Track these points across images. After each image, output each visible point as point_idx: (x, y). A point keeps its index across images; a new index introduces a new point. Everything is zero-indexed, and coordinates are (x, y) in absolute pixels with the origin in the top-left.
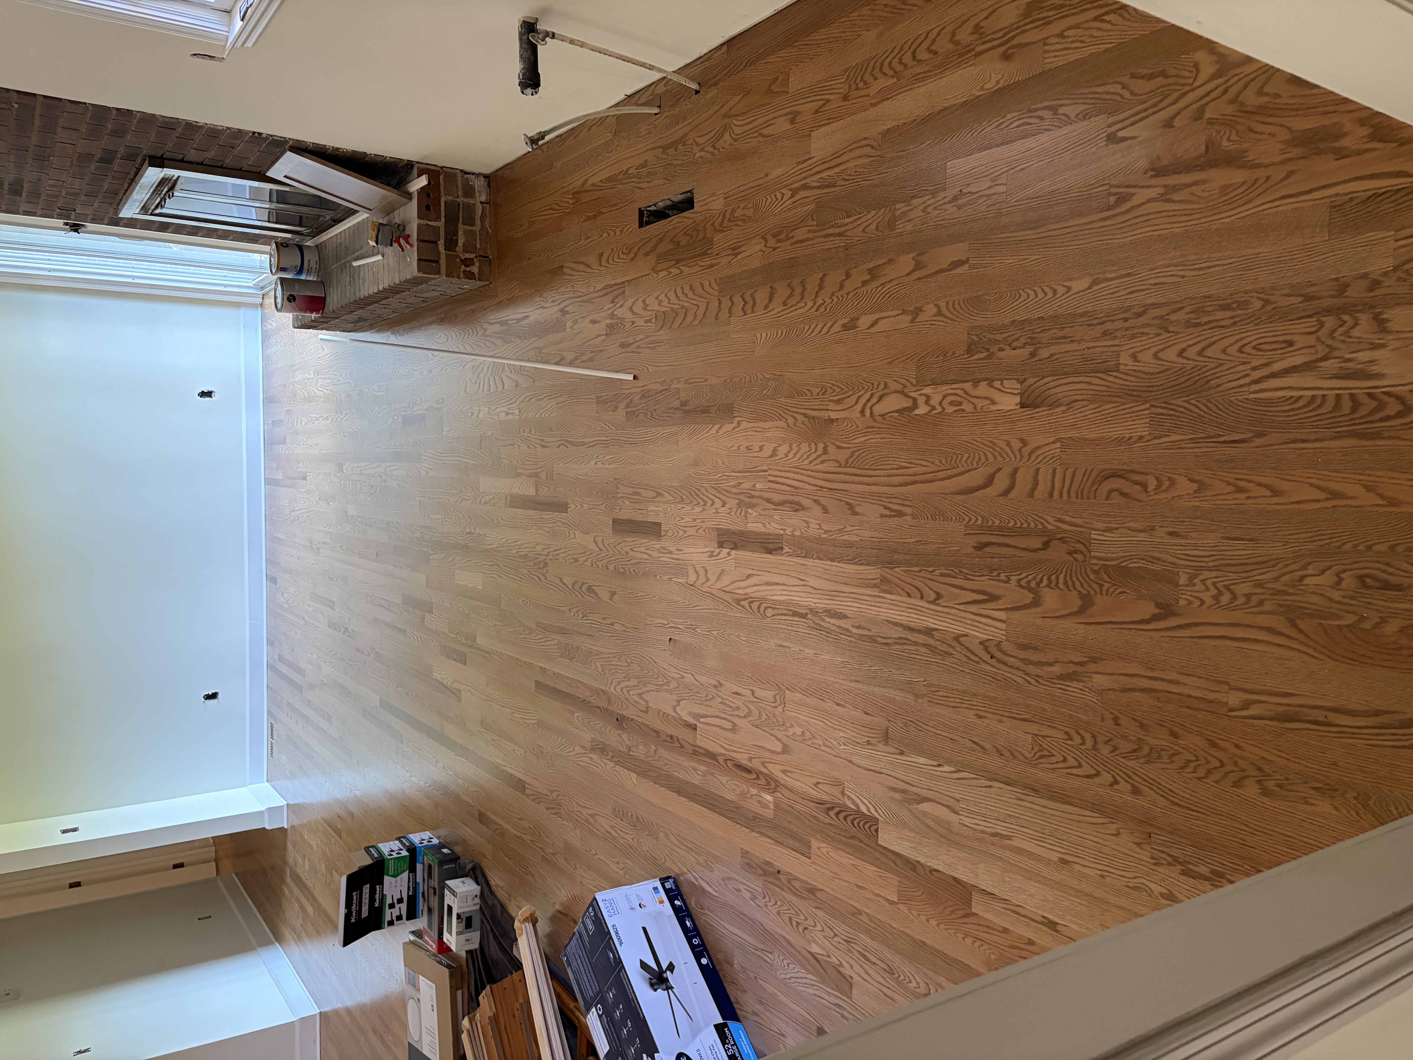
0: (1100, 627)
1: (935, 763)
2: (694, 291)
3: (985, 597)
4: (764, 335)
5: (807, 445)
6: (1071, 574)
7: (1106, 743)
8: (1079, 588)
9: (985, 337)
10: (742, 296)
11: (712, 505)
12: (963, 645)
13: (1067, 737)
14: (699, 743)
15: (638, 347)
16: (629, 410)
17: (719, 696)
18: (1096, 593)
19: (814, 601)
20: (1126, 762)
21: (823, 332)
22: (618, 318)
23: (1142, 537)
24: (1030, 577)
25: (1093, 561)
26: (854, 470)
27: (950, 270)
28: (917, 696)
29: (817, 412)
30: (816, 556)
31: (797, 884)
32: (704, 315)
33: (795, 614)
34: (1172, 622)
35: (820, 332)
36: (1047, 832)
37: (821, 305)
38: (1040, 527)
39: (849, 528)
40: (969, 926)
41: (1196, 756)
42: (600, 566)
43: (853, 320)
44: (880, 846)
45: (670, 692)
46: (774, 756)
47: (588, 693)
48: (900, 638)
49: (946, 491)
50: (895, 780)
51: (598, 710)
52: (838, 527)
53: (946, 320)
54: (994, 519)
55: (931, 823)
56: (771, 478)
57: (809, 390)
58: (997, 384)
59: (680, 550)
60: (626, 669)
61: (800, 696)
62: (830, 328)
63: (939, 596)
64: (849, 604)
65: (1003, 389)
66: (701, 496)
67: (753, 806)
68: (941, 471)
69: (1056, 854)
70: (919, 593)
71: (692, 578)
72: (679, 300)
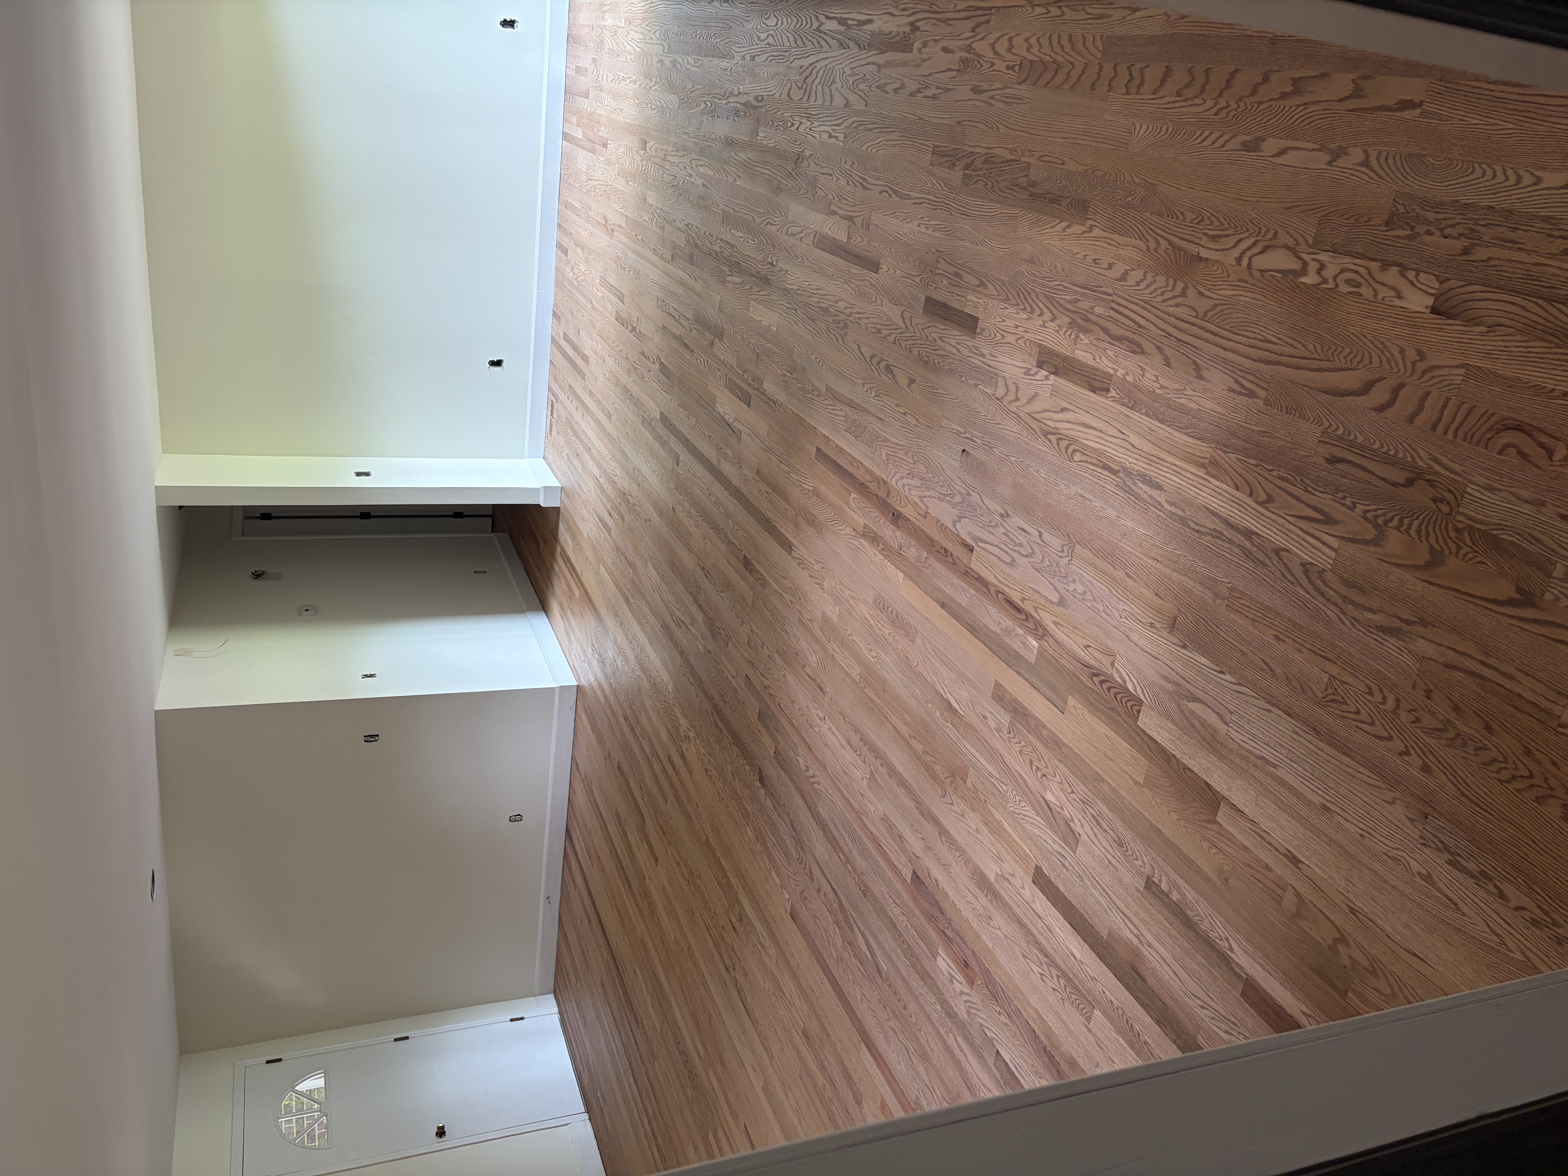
0: (1442, 591)
1: (1217, 669)
2: (1073, 45)
3: (1321, 517)
4: (1145, 127)
5: (1164, 279)
6: (1428, 524)
7: (1409, 711)
8: (1433, 542)
9: (1413, 210)
10: (1129, 68)
11: (1040, 315)
12: (1281, 560)
13: (1367, 691)
14: (972, 566)
15: (992, 98)
16: (967, 172)
17: (1003, 526)
18: (1451, 553)
19: (1130, 460)
20: (1425, 737)
21: (1217, 145)
22: (976, 54)
23: (1527, 509)
24: (1379, 512)
25: (1459, 518)
26: (1213, 326)
27: (1396, 110)
28: (1216, 595)
29: (1185, 243)
30: (1144, 411)
31: (1045, 732)
32: (1078, 79)
33: (1105, 467)
34: (1530, 613)
35: (1213, 143)
36: (1316, 774)
37: (1222, 108)
38: (1409, 459)
39: (1190, 393)
40: (1210, 832)
41: (1505, 757)
42: (903, 346)
43: (1257, 139)
44: (1139, 727)
45: (954, 504)
46: (1049, 605)
47: (868, 478)
48: (1215, 530)
49: (1312, 385)
50: (1170, 670)
51: (875, 498)
52: (1177, 386)
53: (1372, 175)
54: (1357, 434)
55: (1197, 725)
56: (1113, 305)
57: (1182, 213)
58: (1411, 274)
59: (994, 356)
60: (911, 465)
61: (1091, 554)
62: (1226, 142)
63: (1270, 499)
64: (1168, 475)
65: (1415, 282)
66: (1030, 301)
67: (1016, 645)
68: (1313, 359)
69: (1320, 799)
70: (1248, 488)
71: (1001, 391)
72: (1052, 50)
